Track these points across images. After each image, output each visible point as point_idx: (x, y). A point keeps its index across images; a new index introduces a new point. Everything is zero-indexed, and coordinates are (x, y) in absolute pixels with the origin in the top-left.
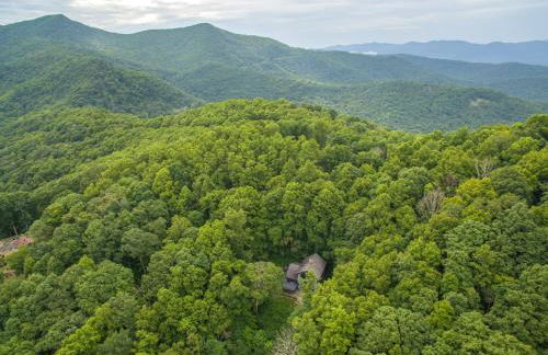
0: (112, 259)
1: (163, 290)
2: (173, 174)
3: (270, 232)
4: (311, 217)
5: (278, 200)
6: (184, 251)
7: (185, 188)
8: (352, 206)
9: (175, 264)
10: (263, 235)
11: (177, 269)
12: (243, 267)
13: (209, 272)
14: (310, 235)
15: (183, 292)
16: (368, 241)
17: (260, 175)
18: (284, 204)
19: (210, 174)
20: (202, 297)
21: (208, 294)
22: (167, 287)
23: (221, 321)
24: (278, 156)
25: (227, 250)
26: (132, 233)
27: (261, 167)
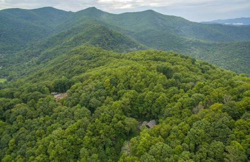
0: (86, 107)
1: (97, 120)
2: (111, 81)
3: (139, 108)
4: (154, 105)
5: (144, 97)
6: (107, 109)
7: (114, 87)
8: (169, 105)
9: (103, 112)
10: (136, 109)
11: (103, 114)
12: (124, 118)
13: (113, 117)
14: (152, 112)
15: (103, 121)
16: (168, 119)
17: (141, 86)
18: (145, 99)
19: (124, 83)
20: (108, 125)
22: (99, 119)
23: (112, 134)
24: (150, 80)
25: (120, 111)
26: (93, 100)
27: (142, 83)
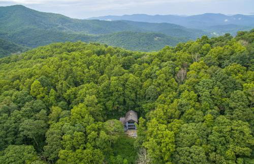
2: (43, 83)
3: (107, 104)
4: (127, 92)
5: (108, 87)
6: (67, 125)
8: (145, 84)
9: (63, 134)
10: (104, 107)
11: (66, 137)
12: (103, 125)
13: (85, 133)
14: (128, 101)
15: (74, 149)
16: (162, 97)
17: (94, 76)
18: (112, 89)
19: (65, 80)
20: (85, 148)
21: (88, 145)
22: (63, 148)
23: (100, 158)
24: (99, 66)
25: (91, 119)
27: (93, 72)
